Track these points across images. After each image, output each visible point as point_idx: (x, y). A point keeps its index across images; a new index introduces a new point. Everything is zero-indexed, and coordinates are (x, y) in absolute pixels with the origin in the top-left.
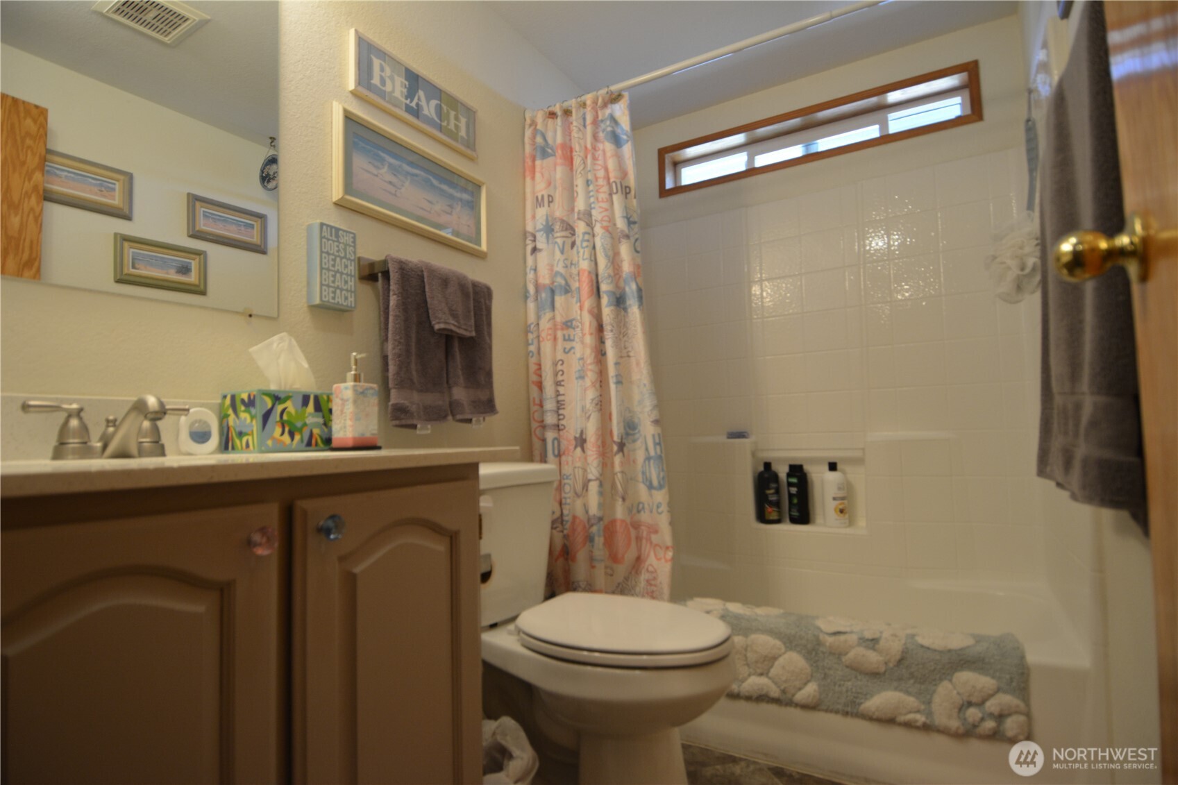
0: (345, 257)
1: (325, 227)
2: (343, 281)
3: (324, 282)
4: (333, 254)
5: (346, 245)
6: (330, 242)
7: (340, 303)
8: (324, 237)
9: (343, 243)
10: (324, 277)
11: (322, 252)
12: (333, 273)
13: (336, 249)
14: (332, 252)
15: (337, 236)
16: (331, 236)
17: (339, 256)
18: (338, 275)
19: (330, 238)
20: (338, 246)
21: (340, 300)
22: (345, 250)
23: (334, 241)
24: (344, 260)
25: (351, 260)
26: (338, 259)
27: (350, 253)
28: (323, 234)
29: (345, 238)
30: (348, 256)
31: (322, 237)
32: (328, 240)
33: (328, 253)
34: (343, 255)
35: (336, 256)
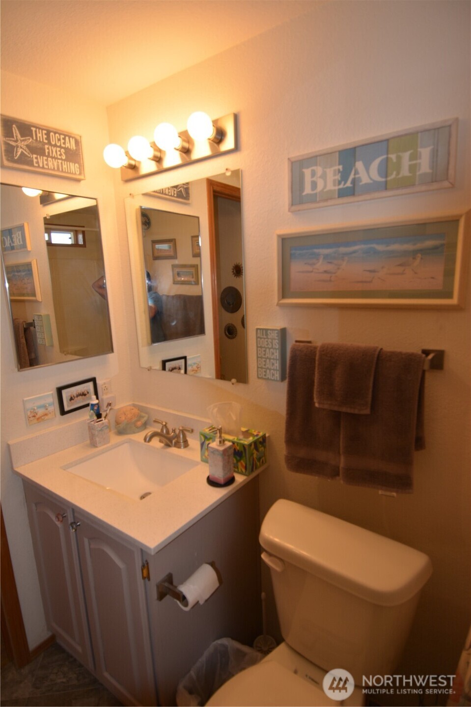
0: (272, 348)
1: (259, 331)
2: (271, 364)
3: (259, 366)
4: (264, 347)
5: (272, 339)
6: (263, 339)
7: (270, 378)
8: (259, 337)
9: (271, 339)
10: (259, 362)
11: (257, 347)
12: (265, 359)
13: (266, 343)
14: (263, 346)
15: (267, 335)
16: (263, 335)
17: (268, 348)
18: (268, 360)
19: (262, 337)
20: (267, 341)
21: (269, 376)
22: (272, 343)
23: (264, 338)
24: (271, 350)
25: (276, 349)
26: (268, 350)
27: (275, 344)
28: (258, 335)
29: (272, 334)
30: (274, 346)
31: (257, 338)
32: (261, 338)
33: (261, 347)
34: (270, 347)
35: (266, 348)
